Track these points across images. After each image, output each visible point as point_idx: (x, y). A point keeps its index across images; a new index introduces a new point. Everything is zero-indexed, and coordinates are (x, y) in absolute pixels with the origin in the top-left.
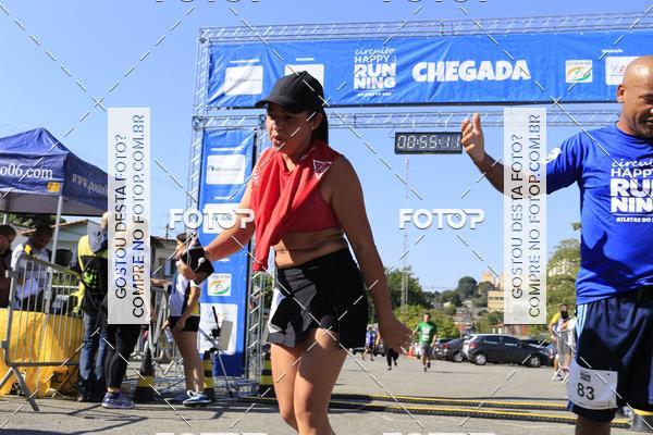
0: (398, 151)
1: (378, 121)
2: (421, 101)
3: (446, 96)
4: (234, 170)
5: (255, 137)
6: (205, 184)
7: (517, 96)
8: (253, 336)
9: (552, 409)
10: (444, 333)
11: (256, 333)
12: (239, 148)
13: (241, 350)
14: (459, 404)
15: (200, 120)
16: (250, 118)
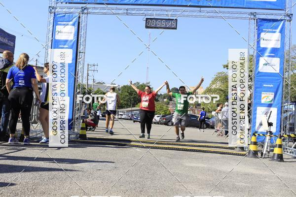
0: (147, 27)
1: (138, 12)
2: (159, 3)
3: (170, 2)
4: (69, 33)
5: (79, 17)
6: (55, 39)
7: (203, 3)
8: (77, 111)
9: (212, 147)
10: (163, 112)
11: (78, 110)
12: (71, 23)
13: (71, 118)
14: (171, 144)
15: (53, 8)
16: (77, 8)
